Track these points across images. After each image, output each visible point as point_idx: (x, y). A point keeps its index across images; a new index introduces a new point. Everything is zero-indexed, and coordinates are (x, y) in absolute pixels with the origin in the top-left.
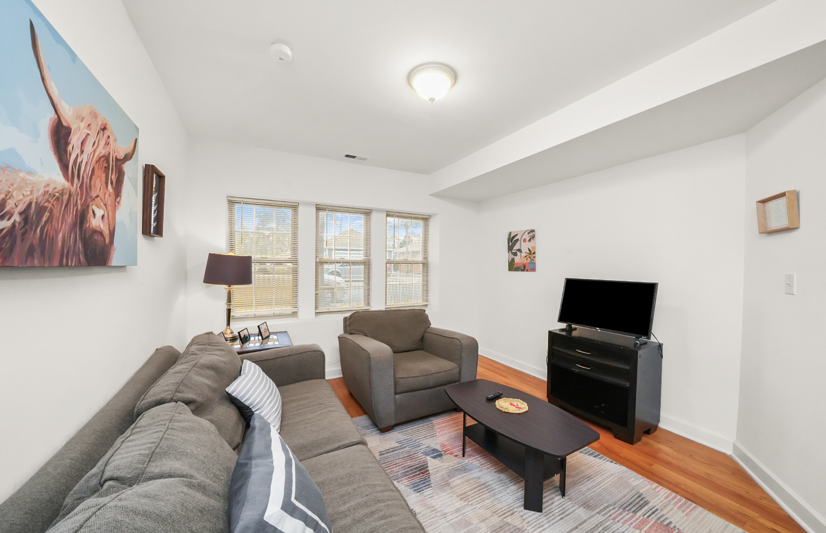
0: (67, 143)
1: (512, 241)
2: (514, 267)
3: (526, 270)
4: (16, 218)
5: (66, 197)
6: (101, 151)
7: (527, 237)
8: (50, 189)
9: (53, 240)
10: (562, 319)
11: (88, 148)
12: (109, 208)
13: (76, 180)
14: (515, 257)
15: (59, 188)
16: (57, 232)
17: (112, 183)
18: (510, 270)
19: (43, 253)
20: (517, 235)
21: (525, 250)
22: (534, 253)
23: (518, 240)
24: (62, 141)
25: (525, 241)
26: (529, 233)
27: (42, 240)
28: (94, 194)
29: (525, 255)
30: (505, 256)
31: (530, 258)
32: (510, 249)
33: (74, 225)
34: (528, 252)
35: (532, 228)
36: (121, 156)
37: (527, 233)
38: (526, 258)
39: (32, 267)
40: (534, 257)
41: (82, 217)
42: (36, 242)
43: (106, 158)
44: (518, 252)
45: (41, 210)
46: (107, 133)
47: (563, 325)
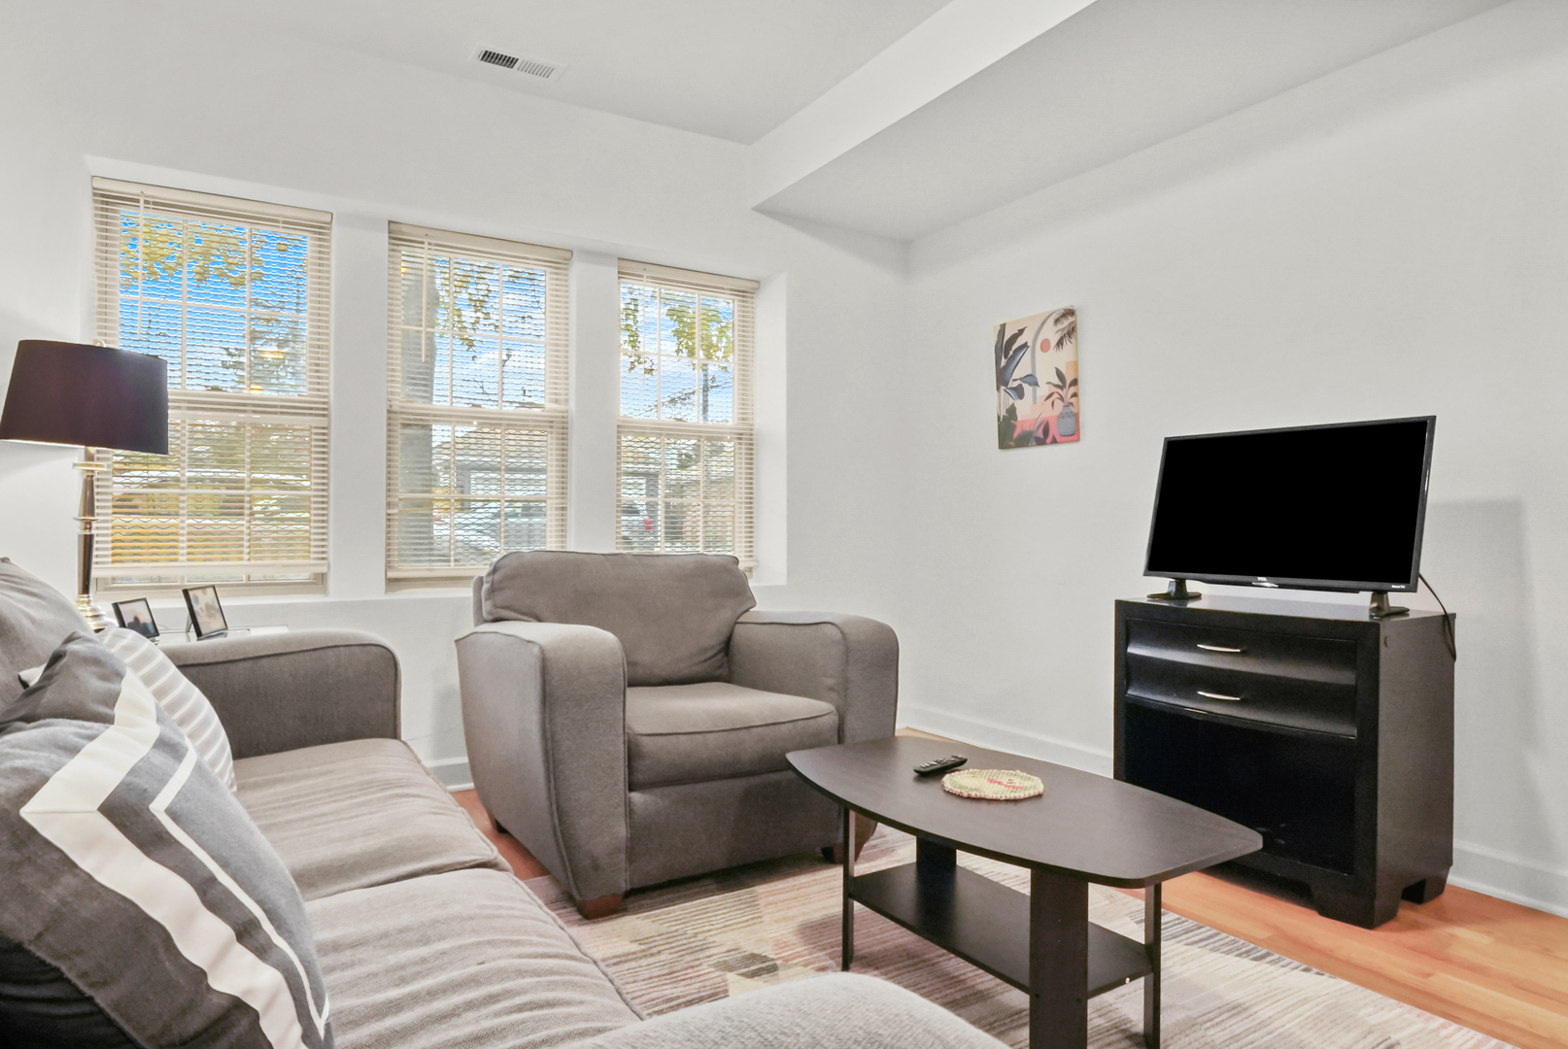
1: (1009, 350)
2: (1015, 435)
3: (1049, 440)
7: (1051, 333)
10: (1156, 563)
14: (1018, 403)
18: (1003, 445)
20: (1021, 332)
21: (1046, 376)
22: (1075, 382)
23: (1025, 345)
25: (1045, 347)
26: (1057, 321)
29: (1047, 393)
30: (991, 403)
31: (1062, 399)
32: (1002, 378)
34: (1056, 381)
35: (1065, 305)
37: (1051, 321)
38: (1050, 400)
40: (1075, 395)
44: (1025, 386)
47: (1163, 584)
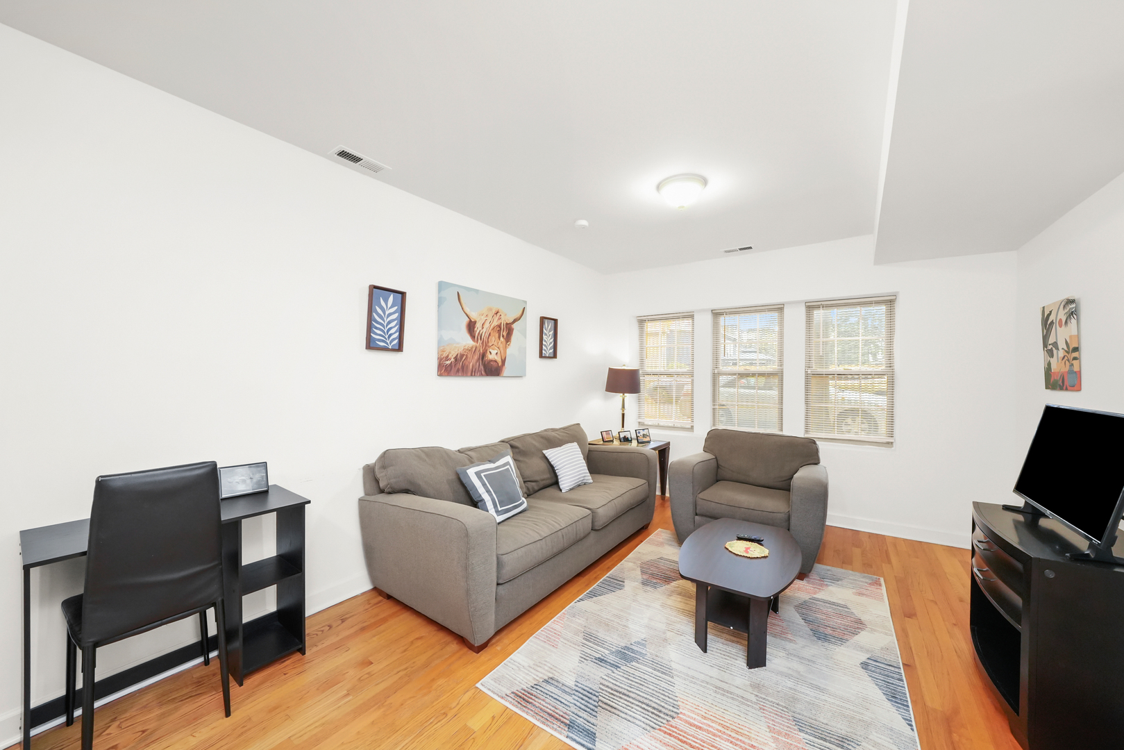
0: (474, 328)
1: (1047, 325)
2: (1052, 382)
3: (1065, 388)
4: (452, 360)
5: (474, 349)
6: (496, 323)
7: (1062, 316)
8: (466, 348)
9: (467, 367)
10: (1021, 487)
11: (487, 325)
12: (502, 349)
13: (479, 341)
14: (1051, 360)
15: (471, 346)
16: (469, 363)
17: (503, 336)
19: (463, 371)
20: (1051, 312)
21: (1062, 345)
22: (1076, 349)
23: (1052, 322)
24: (472, 328)
25: (1060, 324)
26: (1064, 307)
27: (463, 367)
28: (490, 344)
29: (1063, 356)
30: (1040, 357)
31: (1068, 360)
32: (1045, 340)
33: (479, 359)
34: (1066, 348)
35: (1070, 296)
36: (511, 321)
37: (1062, 306)
38: (1064, 360)
39: (459, 376)
40: (1076, 359)
41: (483, 355)
42: (460, 367)
43: (499, 326)
44: (1054, 349)
45: (462, 356)
46: (499, 314)
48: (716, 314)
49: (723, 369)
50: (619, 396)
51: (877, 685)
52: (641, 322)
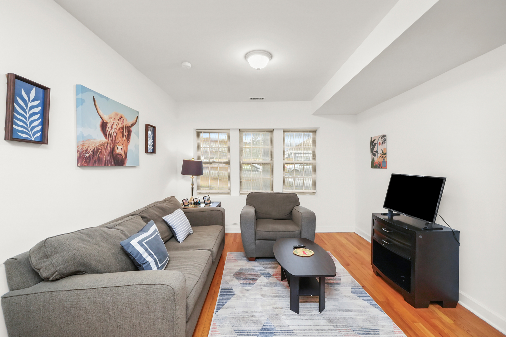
0: (106, 128)
1: (373, 144)
2: (374, 165)
3: (380, 167)
4: (91, 153)
5: (106, 145)
6: (120, 126)
7: (381, 141)
8: (101, 143)
9: (102, 159)
11: (115, 127)
12: (124, 145)
13: (110, 138)
14: (375, 157)
15: (104, 142)
16: (103, 156)
17: (125, 136)
18: (372, 167)
19: (99, 163)
20: (375, 140)
21: (380, 152)
22: (386, 154)
23: (376, 143)
24: (104, 127)
25: (380, 144)
26: (382, 138)
27: (99, 159)
28: (117, 142)
29: (380, 156)
30: (369, 157)
31: (383, 158)
32: (372, 150)
33: (110, 153)
34: (382, 153)
35: (384, 134)
36: (130, 125)
37: (381, 138)
38: (381, 158)
39: (96, 166)
40: (385, 157)
41: (113, 150)
42: (97, 159)
43: (123, 128)
44: (376, 153)
45: (98, 150)
46: (122, 119)
48: (241, 131)
49: (245, 160)
50: (190, 177)
51: (362, 299)
52: (198, 133)
